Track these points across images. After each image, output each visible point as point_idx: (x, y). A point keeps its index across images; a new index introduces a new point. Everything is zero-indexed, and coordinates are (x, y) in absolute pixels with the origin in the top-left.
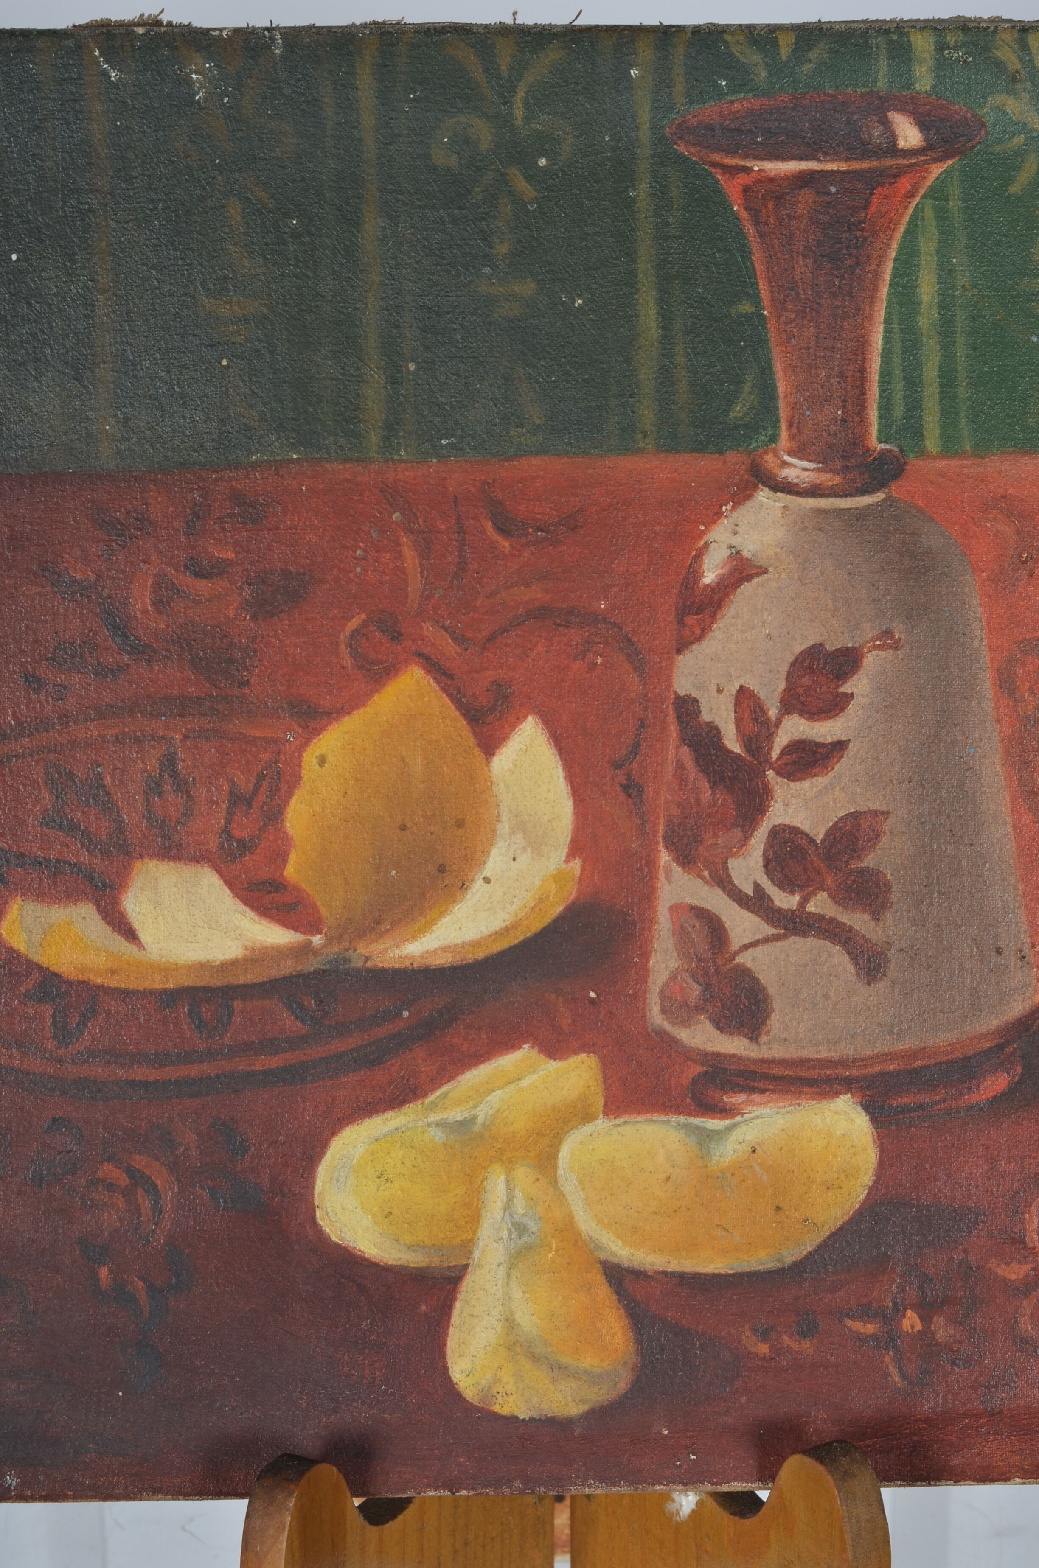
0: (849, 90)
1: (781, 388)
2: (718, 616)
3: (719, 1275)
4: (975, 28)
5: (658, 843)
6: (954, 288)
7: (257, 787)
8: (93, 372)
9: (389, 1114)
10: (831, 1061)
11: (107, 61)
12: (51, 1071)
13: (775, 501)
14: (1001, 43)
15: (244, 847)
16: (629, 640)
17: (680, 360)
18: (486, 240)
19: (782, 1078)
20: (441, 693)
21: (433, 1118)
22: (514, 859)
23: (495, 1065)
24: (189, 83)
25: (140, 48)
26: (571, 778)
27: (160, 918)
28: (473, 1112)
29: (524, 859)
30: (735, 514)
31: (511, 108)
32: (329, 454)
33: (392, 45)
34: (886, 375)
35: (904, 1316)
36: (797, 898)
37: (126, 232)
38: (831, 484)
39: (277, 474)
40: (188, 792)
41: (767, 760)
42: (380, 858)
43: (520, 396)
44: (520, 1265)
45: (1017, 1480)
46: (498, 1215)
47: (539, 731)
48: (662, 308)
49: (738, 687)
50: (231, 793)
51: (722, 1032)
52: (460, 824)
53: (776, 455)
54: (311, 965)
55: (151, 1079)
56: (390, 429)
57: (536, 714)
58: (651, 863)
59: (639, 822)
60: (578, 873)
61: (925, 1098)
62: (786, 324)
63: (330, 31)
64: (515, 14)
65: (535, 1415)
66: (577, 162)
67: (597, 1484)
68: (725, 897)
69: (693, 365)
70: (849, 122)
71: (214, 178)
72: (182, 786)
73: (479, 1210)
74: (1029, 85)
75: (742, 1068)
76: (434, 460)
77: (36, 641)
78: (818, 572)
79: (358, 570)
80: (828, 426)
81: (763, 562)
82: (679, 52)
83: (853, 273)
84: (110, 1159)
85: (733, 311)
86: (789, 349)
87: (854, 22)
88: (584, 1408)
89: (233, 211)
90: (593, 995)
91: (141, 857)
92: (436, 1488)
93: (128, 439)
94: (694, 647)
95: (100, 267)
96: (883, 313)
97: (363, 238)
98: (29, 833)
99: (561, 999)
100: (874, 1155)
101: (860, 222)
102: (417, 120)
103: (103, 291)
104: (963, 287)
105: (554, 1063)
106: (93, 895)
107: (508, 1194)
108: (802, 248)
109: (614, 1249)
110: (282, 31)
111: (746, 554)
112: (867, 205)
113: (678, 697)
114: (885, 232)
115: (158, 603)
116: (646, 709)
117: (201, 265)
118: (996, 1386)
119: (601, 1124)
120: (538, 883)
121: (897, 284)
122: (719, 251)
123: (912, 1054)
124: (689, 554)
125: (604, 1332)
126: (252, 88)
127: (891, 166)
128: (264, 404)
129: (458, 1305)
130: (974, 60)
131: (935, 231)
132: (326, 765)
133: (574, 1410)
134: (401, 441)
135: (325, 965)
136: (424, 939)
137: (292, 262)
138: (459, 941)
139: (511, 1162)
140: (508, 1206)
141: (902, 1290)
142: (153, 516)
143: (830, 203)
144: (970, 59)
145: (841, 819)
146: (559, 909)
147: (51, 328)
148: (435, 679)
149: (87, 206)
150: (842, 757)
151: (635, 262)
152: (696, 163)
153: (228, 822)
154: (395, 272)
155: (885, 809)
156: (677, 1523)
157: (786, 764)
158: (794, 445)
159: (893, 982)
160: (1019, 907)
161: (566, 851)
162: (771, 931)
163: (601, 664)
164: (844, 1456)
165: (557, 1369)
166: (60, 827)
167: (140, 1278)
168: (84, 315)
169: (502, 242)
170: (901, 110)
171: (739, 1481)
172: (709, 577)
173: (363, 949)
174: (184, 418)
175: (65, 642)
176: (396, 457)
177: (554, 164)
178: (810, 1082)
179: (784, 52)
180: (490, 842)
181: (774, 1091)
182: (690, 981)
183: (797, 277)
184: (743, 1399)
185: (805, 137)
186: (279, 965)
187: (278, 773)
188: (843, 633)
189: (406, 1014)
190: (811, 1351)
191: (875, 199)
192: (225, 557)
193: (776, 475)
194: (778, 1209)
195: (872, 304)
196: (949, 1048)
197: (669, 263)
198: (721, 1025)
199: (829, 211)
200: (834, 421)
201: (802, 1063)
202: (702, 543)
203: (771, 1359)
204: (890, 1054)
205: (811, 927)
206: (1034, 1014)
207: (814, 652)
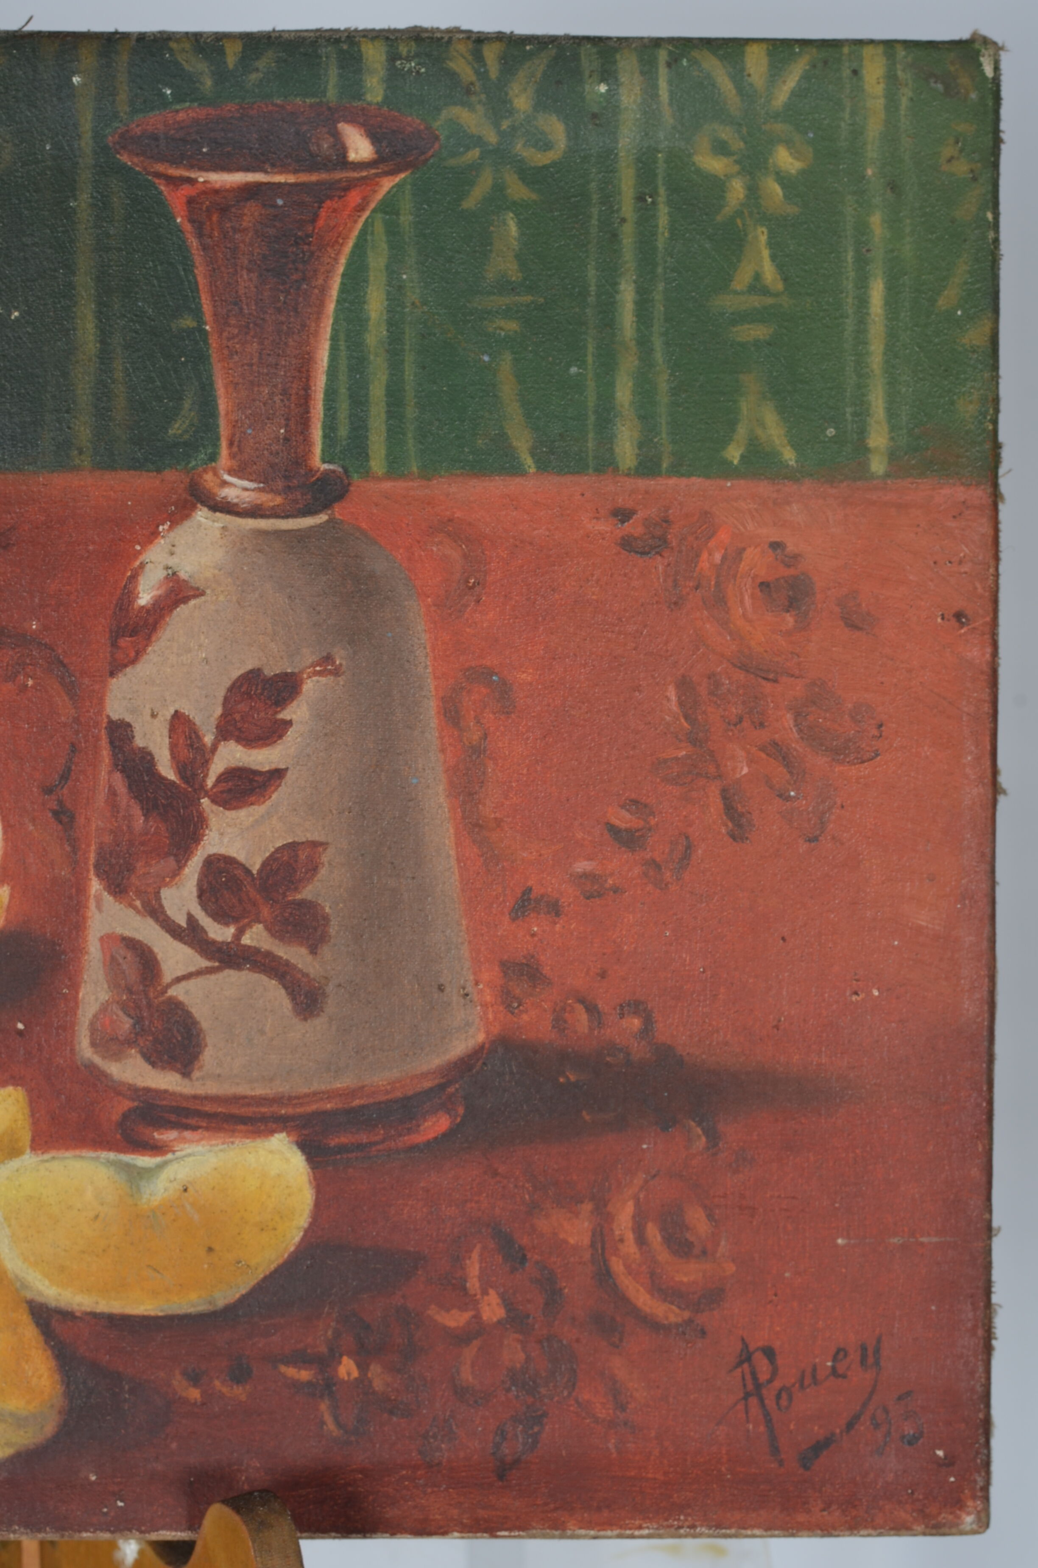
0: (299, 101)
1: (222, 405)
2: (154, 639)
3: (150, 1317)
4: (428, 38)
5: (88, 871)
6: (403, 305)
10: (265, 1099)
13: (214, 521)
14: (455, 54)
16: (61, 662)
17: (119, 375)
19: (216, 1115)
30: (172, 534)
34: (331, 394)
35: (340, 1363)
36: (232, 930)
38: (272, 504)
41: (202, 786)
45: (456, 1534)
48: (101, 321)
49: (172, 711)
51: (153, 1067)
53: (216, 474)
58: (81, 889)
59: (68, 849)
60: (6, 900)
61: (364, 1138)
62: (229, 339)
66: (17, 171)
67: (22, 1530)
68: (157, 927)
69: (131, 380)
70: (297, 133)
74: (483, 97)
75: (174, 1104)
78: (257, 595)
80: (270, 445)
81: (201, 584)
82: (123, 60)
83: (298, 288)
85: (175, 326)
86: (231, 365)
87: (307, 31)
88: (10, 1451)
90: (20, 1026)
94: (128, 670)
96: (329, 329)
100: (310, 1196)
101: (308, 236)
104: (413, 304)
108: (246, 262)
109: (41, 1288)
111: (183, 575)
112: (314, 219)
113: (110, 722)
114: (333, 246)
116: (77, 732)
118: (434, 1437)
119: (29, 1159)
121: (345, 300)
122: (161, 263)
123: (351, 1093)
124: (124, 574)
125: (30, 1373)
127: (341, 179)
130: (426, 73)
131: (384, 246)
133: (1, 1453)
141: (337, 1335)
143: (276, 216)
144: (423, 70)
145: (278, 850)
150: (279, 785)
151: (74, 273)
152: (139, 173)
155: (322, 839)
157: (222, 792)
158: (234, 464)
159: (331, 1020)
160: (462, 943)
162: (205, 963)
163: (32, 687)
164: (263, 1506)
170: (352, 121)
172: (144, 598)
178: (244, 1120)
179: (231, 60)
181: (207, 1129)
182: (121, 1013)
183: (242, 291)
184: (174, 1446)
185: (251, 149)
188: (282, 658)
190: (243, 1398)
191: (323, 213)
193: (215, 495)
194: (210, 1250)
195: (318, 320)
196: (389, 1087)
197: (109, 275)
198: (152, 1059)
199: (277, 224)
200: (277, 439)
201: (236, 1099)
202: (137, 563)
203: (203, 1404)
204: (328, 1092)
205: (246, 959)
206: (477, 1053)
207: (252, 677)
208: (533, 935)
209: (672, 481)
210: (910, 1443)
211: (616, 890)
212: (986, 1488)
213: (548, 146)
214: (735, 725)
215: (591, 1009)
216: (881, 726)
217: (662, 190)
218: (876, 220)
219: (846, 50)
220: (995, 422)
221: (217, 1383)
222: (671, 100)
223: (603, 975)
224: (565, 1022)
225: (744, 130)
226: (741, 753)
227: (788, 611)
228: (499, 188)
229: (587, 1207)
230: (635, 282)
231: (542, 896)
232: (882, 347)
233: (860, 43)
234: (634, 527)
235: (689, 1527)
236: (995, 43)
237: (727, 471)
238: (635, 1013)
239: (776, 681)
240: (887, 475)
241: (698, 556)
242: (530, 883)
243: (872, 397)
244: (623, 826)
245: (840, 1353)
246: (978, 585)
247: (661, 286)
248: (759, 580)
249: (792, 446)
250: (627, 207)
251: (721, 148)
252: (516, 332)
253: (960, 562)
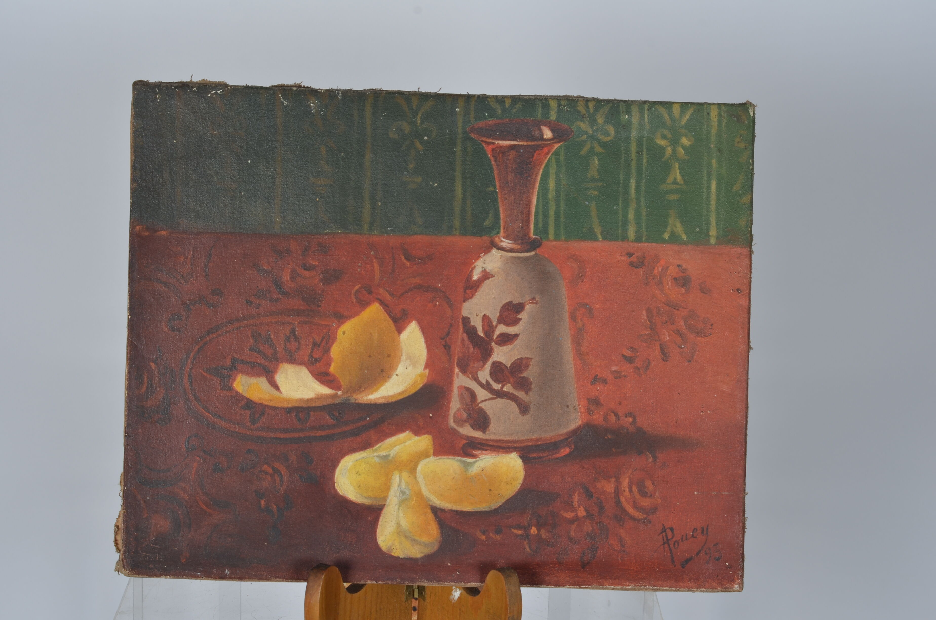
0: (528, 118)
1: (502, 216)
2: (478, 291)
3: (469, 512)
4: (571, 99)
5: (454, 365)
6: (560, 185)
7: (322, 340)
8: (274, 201)
9: (361, 452)
10: (510, 441)
11: (283, 98)
12: (248, 433)
13: (498, 253)
14: (579, 104)
15: (317, 360)
16: (448, 297)
17: (469, 205)
18: (406, 163)
19: (493, 446)
20: (384, 312)
21: (376, 454)
22: (406, 368)
23: (397, 437)
24: (310, 107)
25: (294, 94)
26: (426, 342)
27: (288, 383)
28: (389, 453)
29: (410, 368)
30: (485, 257)
31: (416, 120)
32: (351, 231)
33: (378, 97)
34: (537, 213)
35: (531, 528)
36: (500, 385)
37: (287, 155)
38: (517, 248)
39: (333, 237)
40: (299, 342)
41: (492, 339)
42: (362, 366)
43: (415, 215)
44: (403, 505)
45: (568, 586)
46: (396, 488)
47: (417, 326)
48: (463, 188)
49: (483, 314)
50: (313, 342)
51: (474, 429)
52: (389, 356)
53: (499, 238)
54: (337, 401)
55: (282, 437)
56: (372, 224)
57: (416, 320)
58: (452, 372)
59: (448, 358)
60: (427, 374)
61: (541, 455)
62: (504, 195)
63: (357, 91)
64: (419, 88)
65: (406, 557)
66: (437, 138)
67: (426, 581)
68: (476, 384)
69: (473, 207)
70: (528, 129)
71: (317, 138)
72: (297, 339)
73: (390, 486)
74: (588, 119)
75: (480, 442)
76: (386, 235)
77: (251, 289)
78: (511, 277)
79: (359, 270)
80: (517, 229)
81: (493, 273)
82: (472, 104)
83: (527, 179)
84: (267, 464)
85: (487, 190)
86: (505, 203)
87: (531, 96)
88: (422, 555)
89: (322, 150)
90: (431, 415)
91: (282, 362)
92: (371, 580)
93: (285, 223)
94: (469, 300)
95: (278, 166)
96: (537, 192)
97: (365, 160)
98: (245, 353)
99: (420, 416)
100: (523, 473)
101: (530, 162)
102: (385, 122)
103: (278, 174)
104: (564, 185)
105: (417, 438)
106: (265, 375)
107: (400, 481)
108: (510, 170)
109: (435, 501)
110: (342, 91)
111: (488, 270)
112: (533, 157)
113: (463, 317)
114: (538, 166)
115: (293, 278)
116: (452, 320)
117: (311, 167)
118: (562, 554)
119: (432, 459)
120: (414, 377)
121: (542, 183)
122: (483, 170)
123: (537, 440)
124: (469, 269)
125: (430, 529)
126: (331, 109)
127: (542, 144)
128: (330, 214)
129: (381, 518)
130: (570, 110)
131: (555, 166)
132: (345, 334)
133: (419, 555)
134: (375, 228)
135: (342, 401)
136: (375, 394)
137: (342, 167)
138: (387, 395)
139: (401, 470)
140: (399, 485)
141: (531, 519)
142: (291, 249)
143: (520, 155)
144: (569, 110)
145: (516, 360)
146: (421, 386)
147: (261, 185)
148: (383, 307)
149: (274, 146)
150: (517, 339)
151: (455, 172)
152: (477, 140)
153: (312, 352)
154: (375, 172)
155: (531, 357)
156: (453, 603)
157: (498, 341)
158: (505, 235)
159: (532, 416)
160: (575, 392)
161: (424, 366)
162: (491, 396)
163: (438, 305)
164: (508, 570)
165: (414, 541)
166: (256, 351)
167: (275, 505)
168: (272, 182)
169: (411, 164)
170: (545, 125)
171: (473, 582)
172: (475, 277)
173: (355, 396)
174: (303, 217)
175: (260, 290)
176: (373, 233)
177: (430, 139)
178: (502, 448)
179: (507, 104)
180: (399, 362)
181: (490, 450)
182: (464, 412)
183: (509, 179)
184: (476, 554)
185: (513, 133)
186: (326, 401)
187: (329, 336)
188: (519, 298)
189: (368, 419)
190: (499, 539)
191: (535, 155)
192: (315, 264)
193: (499, 245)
194: (490, 490)
195: (533, 189)
196: (550, 438)
197: (466, 173)
198: (473, 427)
199: (520, 158)
200: (519, 227)
201: (500, 441)
202: (473, 266)
203: (486, 541)
204: (530, 439)
205: (505, 395)
206: (579, 428)
207: (509, 304)
208: (598, 390)
209: (646, 244)
210: (718, 560)
211: (625, 376)
212: (742, 576)
213: (608, 135)
214: (665, 324)
215: (616, 415)
216: (712, 325)
217: (645, 150)
218: (714, 161)
219: (705, 106)
220: (751, 228)
221: (491, 534)
222: (648, 121)
223: (620, 404)
224: (607, 419)
225: (672, 131)
226: (666, 333)
227: (683, 287)
228: (592, 148)
229: (613, 480)
230: (635, 180)
231: (601, 377)
232: (715, 202)
233: (710, 104)
234: (633, 259)
235: (644, 586)
236: (754, 105)
237: (664, 241)
238: (630, 416)
239: (678, 310)
240: (716, 244)
241: (654, 268)
242: (597, 373)
243: (711, 219)
244: (628, 355)
245: (695, 530)
246: (745, 280)
247: (644, 181)
248: (674, 277)
249: (685, 234)
250: (633, 155)
251: (664, 137)
252: (597, 195)
253: (739, 273)
